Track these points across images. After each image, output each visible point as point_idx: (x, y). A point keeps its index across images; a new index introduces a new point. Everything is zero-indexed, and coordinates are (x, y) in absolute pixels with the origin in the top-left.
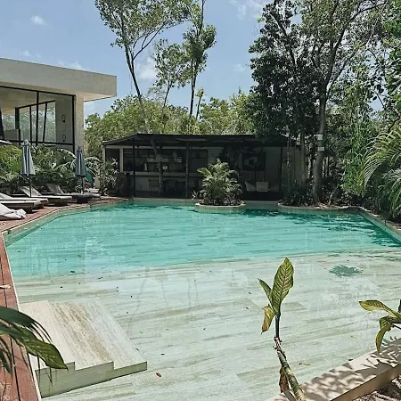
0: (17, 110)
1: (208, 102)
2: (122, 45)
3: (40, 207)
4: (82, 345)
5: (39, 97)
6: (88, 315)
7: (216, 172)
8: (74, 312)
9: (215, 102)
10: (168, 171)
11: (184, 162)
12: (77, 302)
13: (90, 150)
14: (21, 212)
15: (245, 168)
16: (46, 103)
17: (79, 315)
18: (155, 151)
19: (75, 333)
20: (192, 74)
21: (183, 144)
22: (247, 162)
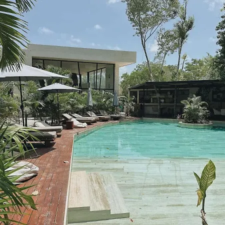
0: (88, 73)
1: (191, 62)
2: (139, 35)
3: (95, 122)
4: (97, 197)
5: (98, 66)
6: (104, 182)
7: (193, 103)
8: (97, 179)
9: (195, 61)
10: (165, 102)
11: (174, 97)
12: (100, 173)
13: (123, 92)
14: (85, 124)
15: (214, 100)
16: (101, 69)
17: (99, 181)
18: (156, 92)
19: (95, 191)
20: (179, 46)
21: (173, 86)
22: (215, 96)
